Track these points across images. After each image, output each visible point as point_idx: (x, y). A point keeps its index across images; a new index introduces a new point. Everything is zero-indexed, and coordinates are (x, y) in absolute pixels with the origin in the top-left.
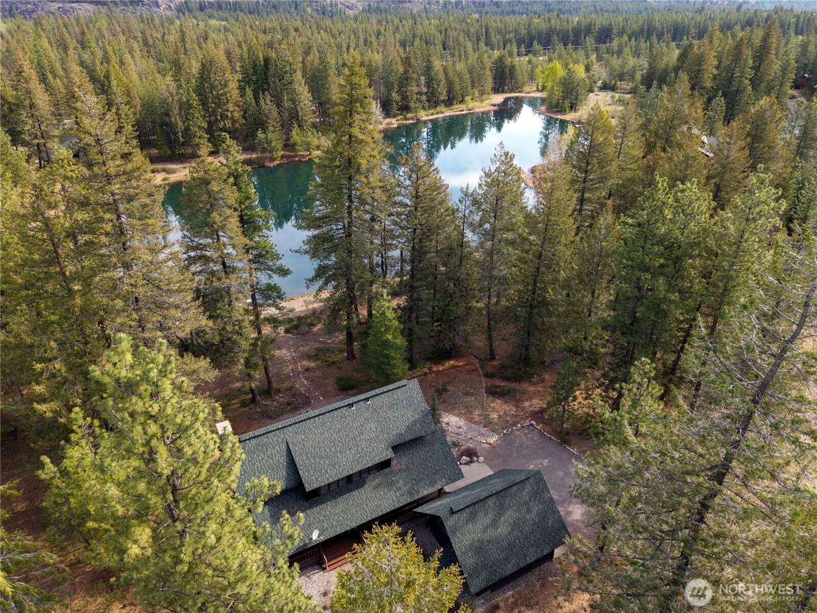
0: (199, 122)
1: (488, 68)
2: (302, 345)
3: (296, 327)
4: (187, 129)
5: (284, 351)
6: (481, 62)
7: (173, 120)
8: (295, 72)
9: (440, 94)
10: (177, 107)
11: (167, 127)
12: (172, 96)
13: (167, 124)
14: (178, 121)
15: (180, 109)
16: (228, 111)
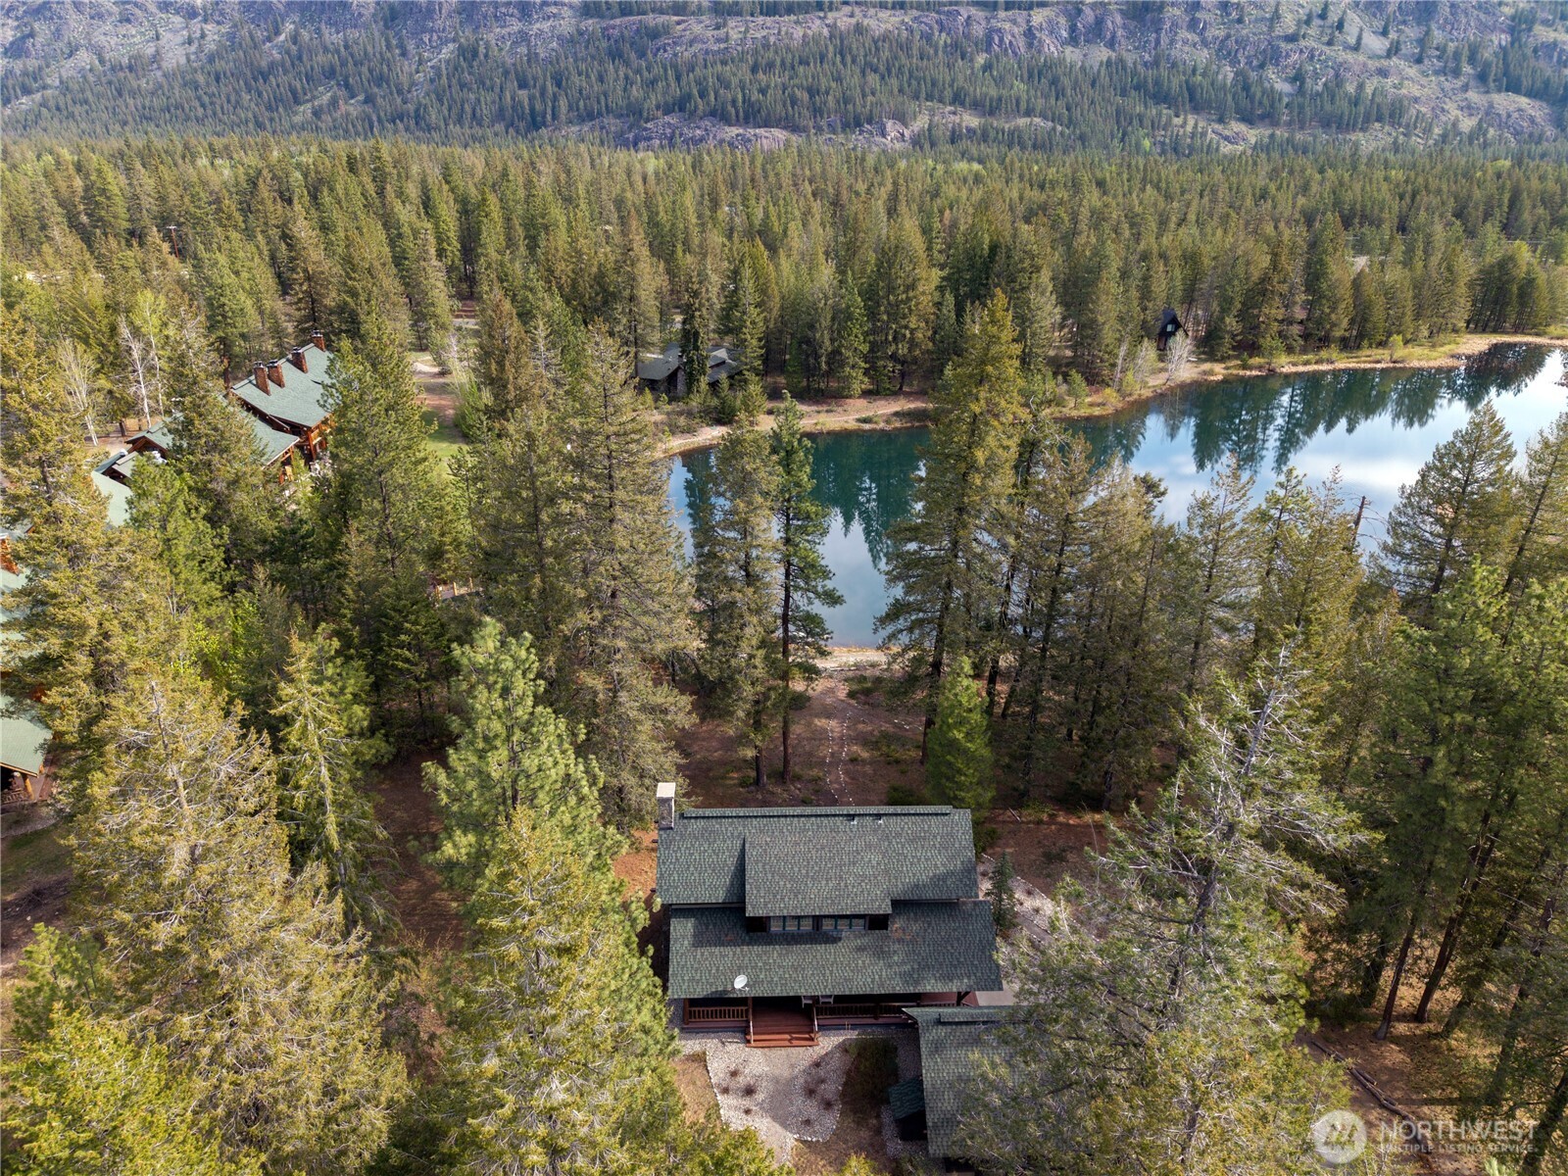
0: (857, 343)
1: (1463, 281)
2: (864, 722)
3: (867, 692)
4: (836, 352)
5: (833, 723)
6: (1449, 269)
7: (818, 335)
8: (1038, 269)
9: (1334, 325)
10: (829, 316)
11: (807, 344)
12: (826, 298)
13: (808, 342)
14: (824, 339)
15: (833, 319)
16: (906, 327)
